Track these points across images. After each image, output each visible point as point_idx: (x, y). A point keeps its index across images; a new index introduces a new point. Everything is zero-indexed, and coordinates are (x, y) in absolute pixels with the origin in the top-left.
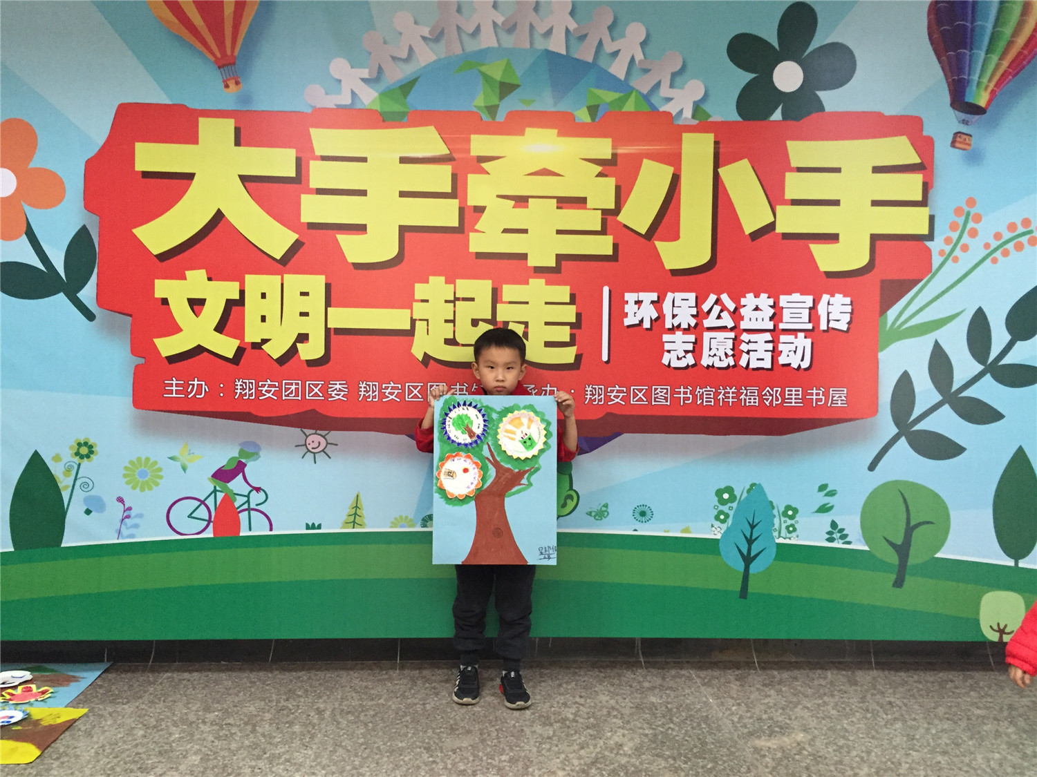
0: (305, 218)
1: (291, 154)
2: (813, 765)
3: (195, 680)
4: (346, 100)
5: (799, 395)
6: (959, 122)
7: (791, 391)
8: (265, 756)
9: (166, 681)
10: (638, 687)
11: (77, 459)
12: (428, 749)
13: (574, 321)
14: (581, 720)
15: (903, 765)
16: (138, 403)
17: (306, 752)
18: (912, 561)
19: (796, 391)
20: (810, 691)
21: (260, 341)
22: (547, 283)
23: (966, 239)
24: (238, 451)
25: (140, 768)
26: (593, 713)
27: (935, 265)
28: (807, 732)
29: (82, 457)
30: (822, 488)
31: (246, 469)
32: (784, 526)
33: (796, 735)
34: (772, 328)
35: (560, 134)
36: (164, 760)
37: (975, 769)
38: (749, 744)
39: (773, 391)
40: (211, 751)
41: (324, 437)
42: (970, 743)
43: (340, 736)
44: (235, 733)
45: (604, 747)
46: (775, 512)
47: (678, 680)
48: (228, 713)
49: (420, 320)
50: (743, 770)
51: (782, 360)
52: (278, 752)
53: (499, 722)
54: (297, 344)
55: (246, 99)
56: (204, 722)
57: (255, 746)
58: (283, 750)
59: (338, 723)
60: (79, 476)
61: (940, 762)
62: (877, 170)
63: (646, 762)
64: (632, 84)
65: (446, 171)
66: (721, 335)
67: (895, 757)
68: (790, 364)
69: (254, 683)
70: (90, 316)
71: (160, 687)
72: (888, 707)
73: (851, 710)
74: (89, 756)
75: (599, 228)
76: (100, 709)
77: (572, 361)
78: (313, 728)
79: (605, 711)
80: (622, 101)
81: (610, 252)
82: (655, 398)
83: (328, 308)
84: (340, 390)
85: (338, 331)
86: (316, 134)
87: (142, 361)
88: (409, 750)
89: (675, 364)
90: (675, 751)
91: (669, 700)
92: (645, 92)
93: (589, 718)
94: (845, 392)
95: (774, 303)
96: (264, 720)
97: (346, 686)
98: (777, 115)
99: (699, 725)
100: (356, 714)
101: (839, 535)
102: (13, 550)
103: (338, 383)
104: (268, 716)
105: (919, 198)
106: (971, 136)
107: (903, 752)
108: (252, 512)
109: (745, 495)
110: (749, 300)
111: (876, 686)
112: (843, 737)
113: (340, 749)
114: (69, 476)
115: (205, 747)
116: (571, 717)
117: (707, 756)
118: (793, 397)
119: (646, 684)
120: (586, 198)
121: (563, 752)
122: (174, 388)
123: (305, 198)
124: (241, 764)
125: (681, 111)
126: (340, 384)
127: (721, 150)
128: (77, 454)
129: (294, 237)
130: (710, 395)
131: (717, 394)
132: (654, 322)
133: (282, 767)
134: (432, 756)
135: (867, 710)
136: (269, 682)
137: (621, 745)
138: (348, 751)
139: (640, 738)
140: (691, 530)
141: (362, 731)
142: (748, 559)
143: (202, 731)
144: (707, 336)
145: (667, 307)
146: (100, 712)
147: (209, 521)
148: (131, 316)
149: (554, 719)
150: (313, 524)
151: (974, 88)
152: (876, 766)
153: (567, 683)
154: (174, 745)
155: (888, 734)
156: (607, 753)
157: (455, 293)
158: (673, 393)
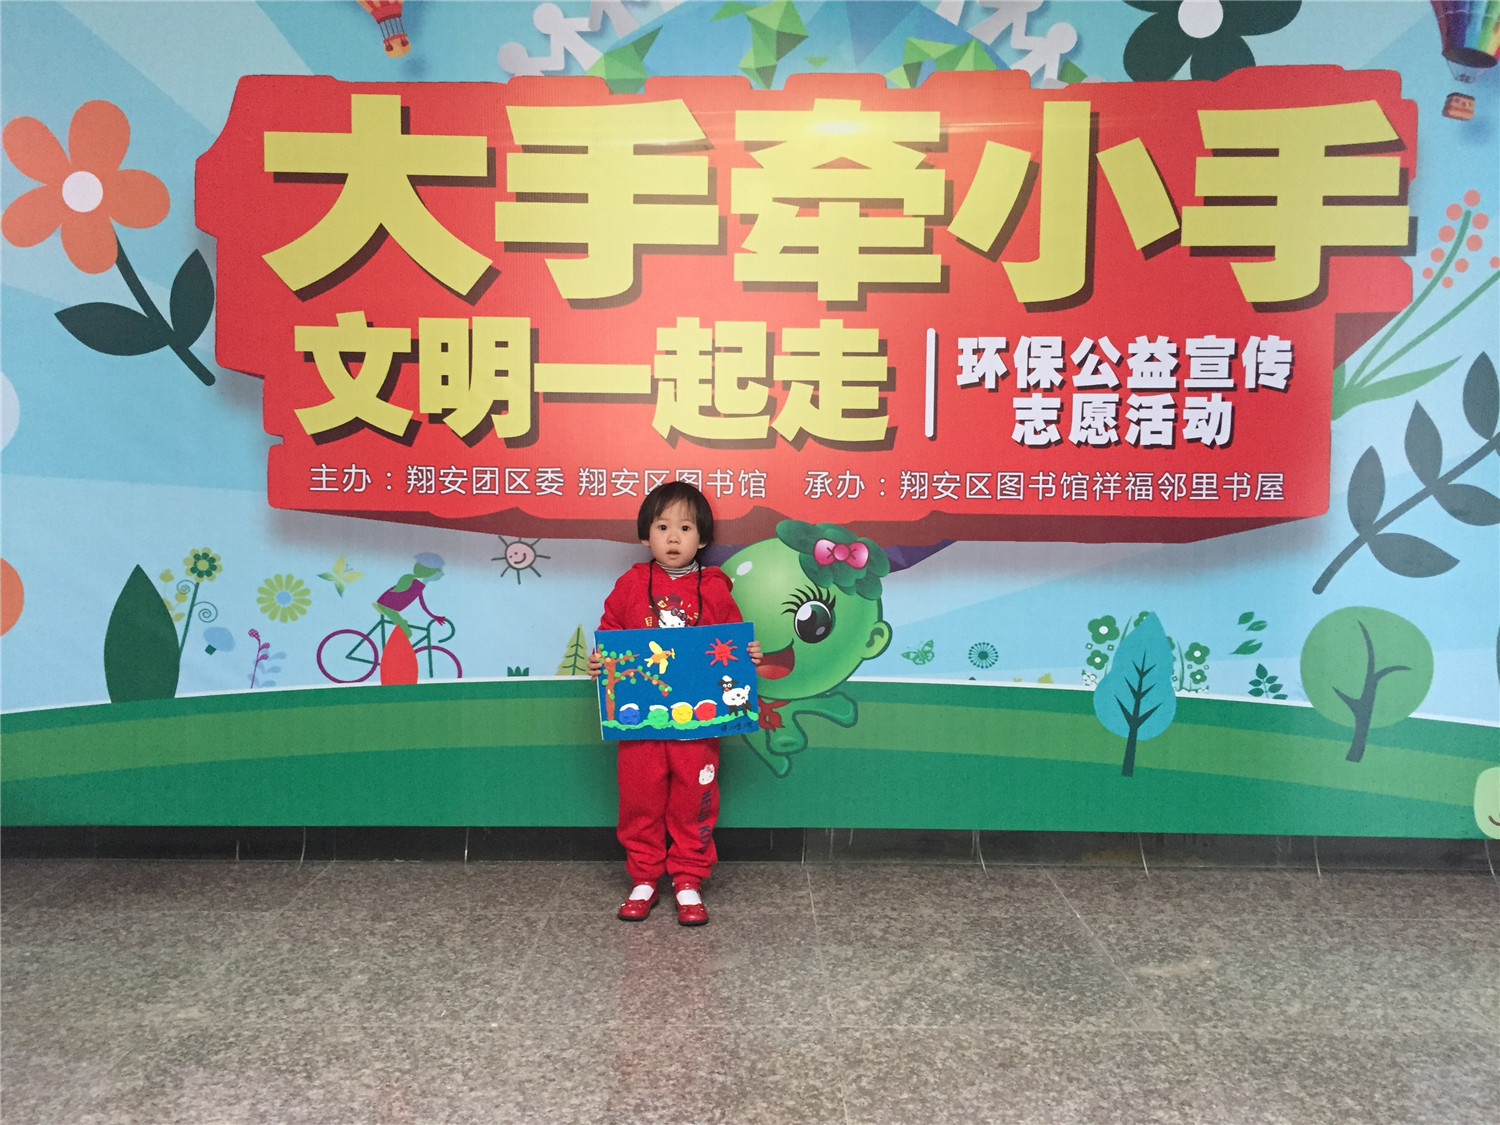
0: (501, 236)
1: (480, 144)
2: (1222, 1000)
3: (359, 882)
4: (556, 64)
5: (1212, 483)
6: (1456, 79)
7: (1202, 478)
8: (456, 976)
9: (319, 883)
10: (975, 898)
11: (194, 578)
12: (678, 971)
13: (884, 378)
14: (893, 938)
15: (1352, 1001)
16: (275, 498)
17: (511, 972)
18: (1376, 721)
19: (1208, 478)
20: (1221, 907)
21: (440, 412)
22: (846, 326)
23: (1464, 252)
24: (413, 566)
25: (287, 989)
26: (911, 929)
27: (1416, 295)
28: (1216, 958)
29: (200, 574)
30: (1245, 618)
31: (425, 592)
32: (1188, 672)
33: (1200, 961)
34: (1174, 386)
35: (863, 108)
36: (319, 980)
37: (1457, 1009)
38: (1131, 972)
39: (1174, 478)
40: (383, 969)
41: (531, 546)
42: (1453, 975)
43: (557, 954)
44: (414, 949)
45: (923, 972)
46: (1175, 652)
47: (1033, 890)
48: (405, 923)
49: (665, 380)
50: (1120, 1004)
51: (1188, 433)
52: (472, 971)
53: (778, 939)
54: (493, 416)
55: (416, 65)
56: (372, 934)
57: (442, 964)
58: (481, 969)
59: (556, 937)
60: (197, 601)
61: (1405, 999)
62: (1331, 151)
63: (983, 991)
64: (970, 31)
65: (700, 163)
66: (1097, 398)
67: (1340, 991)
68: (1201, 438)
69: (441, 886)
70: (207, 378)
71: (311, 890)
72: (1336, 927)
73: (1280, 931)
74: (218, 974)
75: (921, 244)
76: (231, 917)
77: (881, 436)
78: (522, 942)
79: (926, 927)
80: (955, 56)
81: (937, 279)
82: (1002, 490)
83: (536, 365)
84: (553, 481)
85: (550, 397)
86: (515, 113)
87: (279, 440)
88: (653, 972)
89: (1031, 440)
90: (1025, 979)
91: (1019, 915)
92: (989, 41)
93: (905, 935)
94: (1281, 479)
95: (1178, 349)
96: (453, 933)
97: (566, 892)
98: (1184, 73)
99: (1060, 946)
100: (580, 927)
101: (1268, 685)
102: (110, 702)
103: (550, 470)
104: (459, 927)
105: (1395, 192)
106: (1471, 98)
107: (1354, 984)
108: (433, 651)
109: (1132, 628)
110: (1141, 346)
111: (1319, 901)
112: (1267, 965)
113: (559, 970)
114: (184, 600)
115: (375, 964)
116: (879, 934)
117: (1070, 986)
118: (1204, 486)
119: (986, 895)
120: (902, 200)
121: (867, 977)
122: (324, 479)
123: (501, 207)
124: (423, 986)
125: (1043, 69)
126: (552, 472)
127: (1101, 126)
128: (194, 570)
129: (487, 262)
130: (1082, 484)
131: (1092, 483)
132: (1000, 380)
133: (479, 990)
134: (684, 980)
135: (1305, 931)
136: (461, 886)
137: (948, 970)
138: (569, 971)
139: (976, 961)
140: (1052, 678)
141: (588, 947)
142: (1135, 721)
143: (370, 945)
144: (1078, 398)
145: (1020, 355)
146: (232, 921)
147: (375, 664)
148: (262, 377)
149: (856, 936)
150: (518, 669)
151: (1479, 26)
152: (1313, 1001)
153: (873, 891)
154: (332, 961)
155: (1333, 962)
156: (927, 980)
157: (714, 341)
158: (1028, 482)
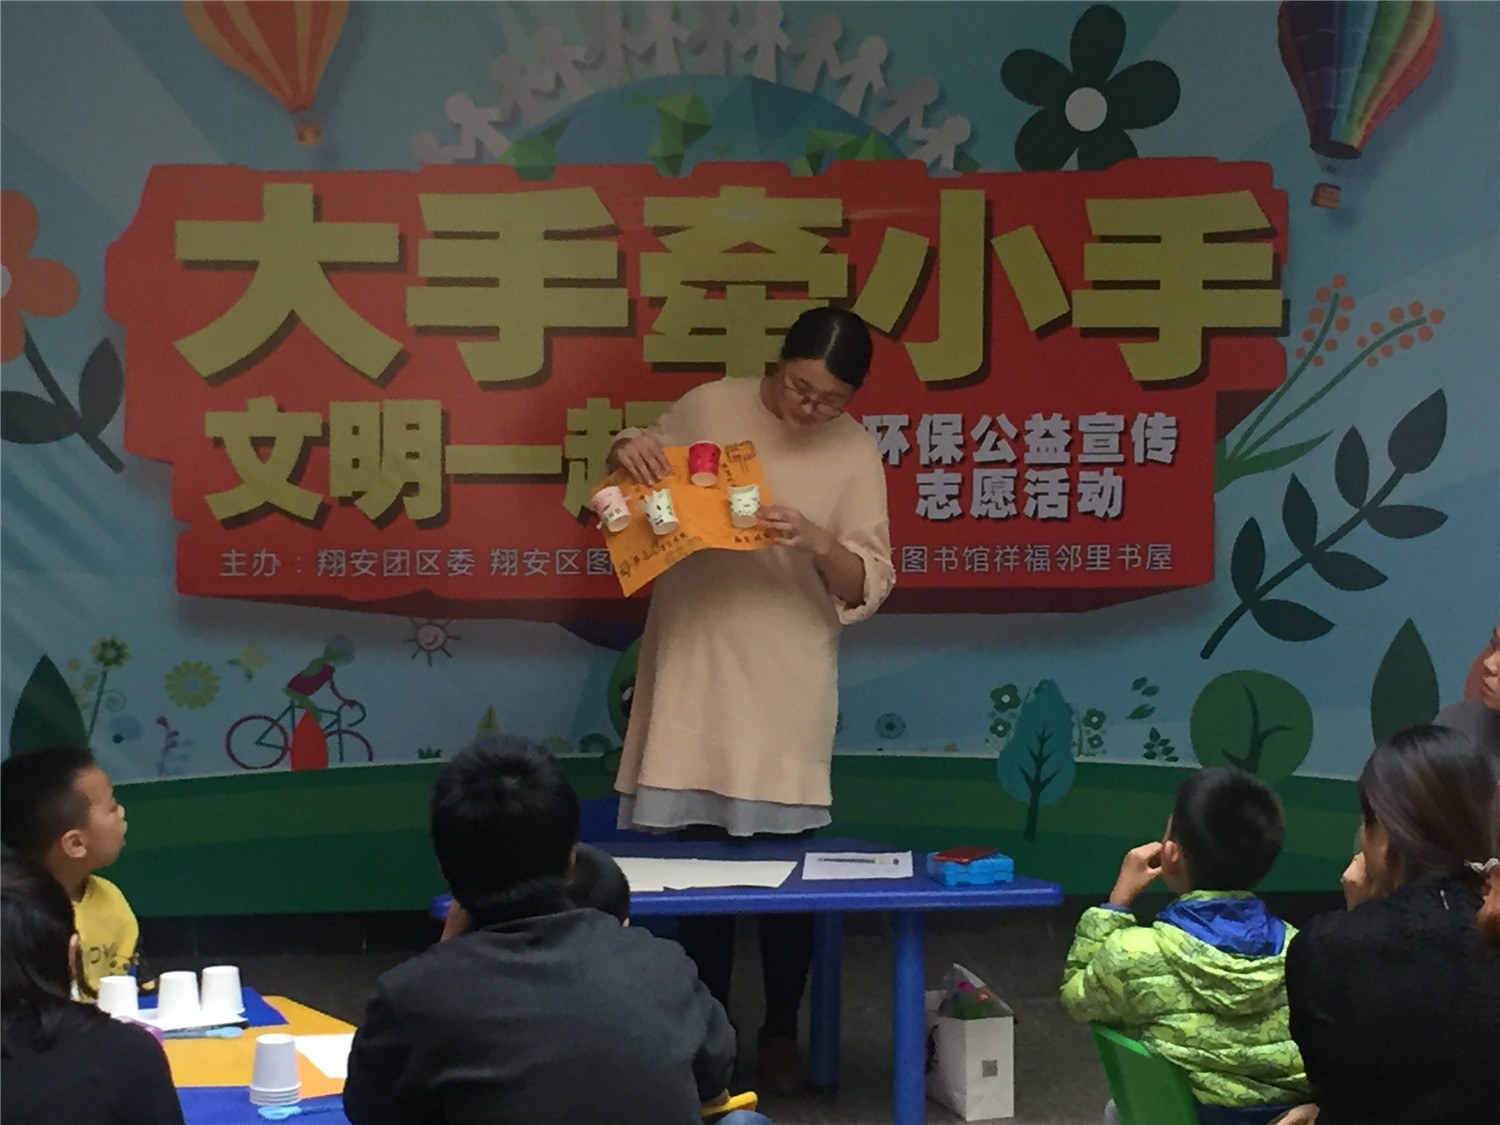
0: (413, 320)
1: (392, 230)
4: (468, 152)
5: (1105, 555)
6: (1323, 170)
7: (1095, 549)
11: (100, 667)
16: (184, 586)
19: (1102, 549)
23: (1333, 332)
24: (323, 650)
27: (1290, 373)
29: (108, 663)
30: (1138, 684)
31: (334, 675)
32: (1086, 738)
34: (1068, 461)
35: (772, 193)
39: (1070, 550)
41: (442, 628)
46: (1074, 719)
49: (575, 460)
51: (1083, 506)
54: (406, 500)
55: (332, 154)
60: (104, 690)
62: (1209, 238)
64: (869, 122)
65: (609, 249)
66: (997, 474)
68: (1093, 512)
70: (115, 464)
80: (856, 145)
82: (907, 564)
83: (447, 447)
84: (464, 562)
85: (461, 478)
86: (427, 200)
87: (187, 527)
89: (935, 514)
92: (888, 133)
94: (1169, 549)
95: (1071, 425)
98: (1072, 164)
101: (1161, 748)
103: (461, 551)
105: (1267, 274)
106: (1337, 188)
108: (346, 737)
109: (1033, 695)
110: (1036, 423)
114: (91, 688)
120: (807, 282)
122: (234, 564)
123: (412, 293)
125: (938, 161)
126: (464, 553)
127: (996, 213)
128: (101, 658)
129: (399, 346)
130: (983, 557)
131: (992, 556)
132: (904, 457)
140: (958, 748)
142: (1037, 786)
144: (978, 474)
145: (922, 434)
147: (284, 749)
148: (171, 463)
150: (429, 750)
151: (1344, 121)
157: (624, 420)
158: (932, 556)
